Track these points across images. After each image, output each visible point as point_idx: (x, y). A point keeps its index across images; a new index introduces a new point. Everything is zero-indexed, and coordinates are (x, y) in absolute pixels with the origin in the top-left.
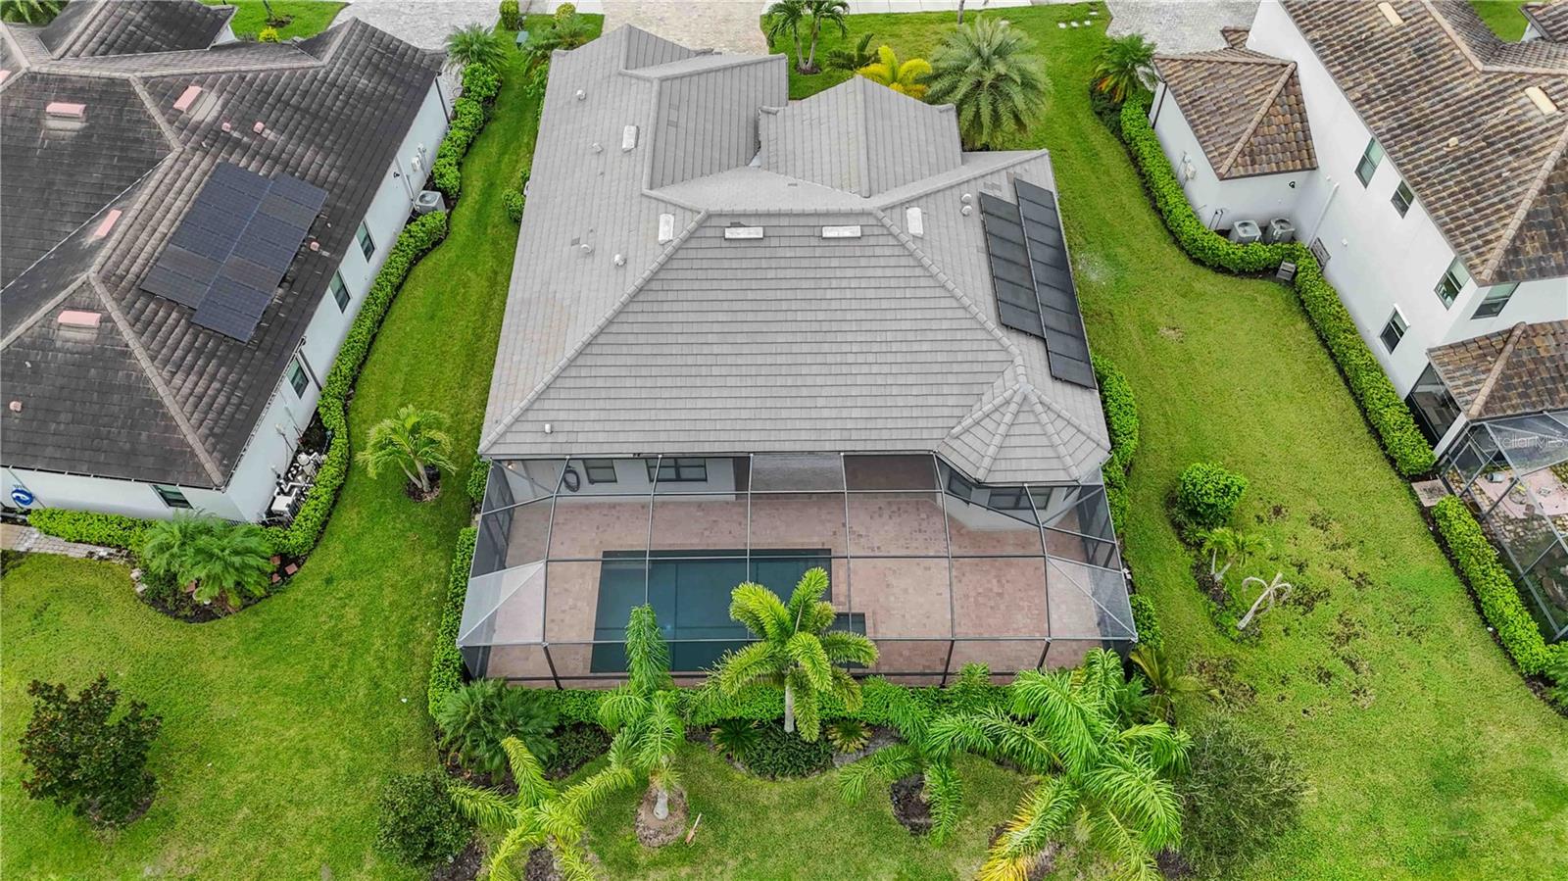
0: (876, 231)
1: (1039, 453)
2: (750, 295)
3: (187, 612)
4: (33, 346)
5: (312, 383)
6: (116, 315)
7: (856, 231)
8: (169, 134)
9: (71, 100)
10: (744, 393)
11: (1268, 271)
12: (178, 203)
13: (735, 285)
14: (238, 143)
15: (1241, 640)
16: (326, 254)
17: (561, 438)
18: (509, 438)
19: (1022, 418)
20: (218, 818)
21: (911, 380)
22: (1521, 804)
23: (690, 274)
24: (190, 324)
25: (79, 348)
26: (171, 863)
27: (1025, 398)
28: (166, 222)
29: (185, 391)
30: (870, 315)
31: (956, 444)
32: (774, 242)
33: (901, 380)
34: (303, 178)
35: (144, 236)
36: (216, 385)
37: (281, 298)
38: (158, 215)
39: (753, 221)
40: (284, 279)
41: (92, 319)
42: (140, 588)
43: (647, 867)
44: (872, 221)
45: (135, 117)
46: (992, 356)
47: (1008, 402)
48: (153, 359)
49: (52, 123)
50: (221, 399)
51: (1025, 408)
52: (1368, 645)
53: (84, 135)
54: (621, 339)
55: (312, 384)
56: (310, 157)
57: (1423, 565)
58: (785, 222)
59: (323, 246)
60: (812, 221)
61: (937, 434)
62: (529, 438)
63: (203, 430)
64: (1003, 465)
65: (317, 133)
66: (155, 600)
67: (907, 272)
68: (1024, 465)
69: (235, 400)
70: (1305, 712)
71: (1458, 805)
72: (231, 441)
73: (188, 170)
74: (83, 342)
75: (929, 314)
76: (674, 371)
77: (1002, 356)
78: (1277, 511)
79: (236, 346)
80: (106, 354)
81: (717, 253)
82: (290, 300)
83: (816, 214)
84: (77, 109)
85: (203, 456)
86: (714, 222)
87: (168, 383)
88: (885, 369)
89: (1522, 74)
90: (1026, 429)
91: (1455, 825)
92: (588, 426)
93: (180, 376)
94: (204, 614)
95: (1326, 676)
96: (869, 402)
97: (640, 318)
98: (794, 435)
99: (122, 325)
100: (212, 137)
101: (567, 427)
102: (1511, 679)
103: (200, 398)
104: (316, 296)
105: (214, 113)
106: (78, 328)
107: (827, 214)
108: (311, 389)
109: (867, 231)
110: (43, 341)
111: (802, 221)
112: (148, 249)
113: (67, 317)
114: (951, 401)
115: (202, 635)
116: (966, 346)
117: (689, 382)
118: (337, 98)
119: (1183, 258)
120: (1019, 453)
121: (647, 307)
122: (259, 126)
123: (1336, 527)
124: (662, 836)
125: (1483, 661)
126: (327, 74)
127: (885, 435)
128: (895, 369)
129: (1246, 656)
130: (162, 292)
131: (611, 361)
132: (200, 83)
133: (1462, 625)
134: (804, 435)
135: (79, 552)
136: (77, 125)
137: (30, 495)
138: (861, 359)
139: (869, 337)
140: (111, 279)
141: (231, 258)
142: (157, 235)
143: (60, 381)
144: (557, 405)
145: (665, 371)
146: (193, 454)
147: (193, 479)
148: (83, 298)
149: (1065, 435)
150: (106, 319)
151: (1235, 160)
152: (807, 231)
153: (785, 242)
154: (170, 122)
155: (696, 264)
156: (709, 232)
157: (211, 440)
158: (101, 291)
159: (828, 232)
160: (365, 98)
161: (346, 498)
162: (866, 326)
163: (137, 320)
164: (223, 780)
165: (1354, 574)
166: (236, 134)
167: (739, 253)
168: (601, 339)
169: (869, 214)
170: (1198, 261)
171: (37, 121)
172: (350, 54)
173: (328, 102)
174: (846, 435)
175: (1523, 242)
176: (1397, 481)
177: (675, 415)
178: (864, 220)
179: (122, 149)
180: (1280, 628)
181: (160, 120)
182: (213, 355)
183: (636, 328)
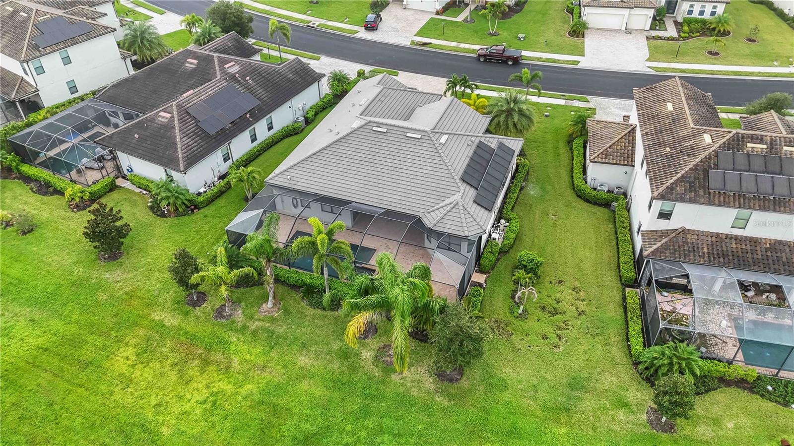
0: (427, 138)
1: (456, 223)
2: (374, 150)
3: (159, 213)
4: (149, 121)
5: (231, 159)
6: (176, 116)
7: (419, 136)
8: (218, 73)
9: (195, 59)
10: (359, 181)
11: (607, 204)
12: (211, 92)
13: (370, 146)
14: (239, 81)
15: (517, 317)
16: (251, 119)
17: (293, 182)
18: (276, 178)
19: (454, 210)
20: (135, 268)
21: (420, 190)
22: (603, 401)
23: (356, 139)
24: (197, 125)
25: (161, 123)
26: (116, 275)
27: (457, 204)
28: (204, 96)
29: (185, 142)
30: (414, 165)
31: (428, 215)
32: (389, 134)
33: (417, 189)
34: (255, 96)
35: (195, 98)
36: (196, 144)
37: (230, 127)
38: (203, 93)
39: (384, 126)
40: (233, 122)
41: (168, 115)
42: (149, 204)
43: (256, 320)
44: (426, 134)
45: (211, 66)
46: (453, 188)
47: (451, 204)
48: (180, 131)
49: (187, 65)
50: (195, 148)
51: (456, 207)
52: (572, 333)
53: (195, 69)
54: (325, 155)
55: (230, 161)
56: (260, 91)
57: (613, 314)
58: (395, 128)
59: (251, 117)
60: (406, 130)
61: (423, 211)
62: (282, 180)
63: (185, 155)
64: (440, 225)
65: (267, 85)
66: (151, 208)
67: (433, 154)
68: (449, 226)
69: (199, 150)
70: (529, 346)
71: (576, 394)
72: (193, 160)
73: (219, 84)
74: (163, 122)
75: (435, 169)
76: (338, 169)
77: (456, 189)
78: (560, 282)
79: (208, 135)
80: (168, 127)
81: (369, 135)
82: (232, 129)
83: (407, 128)
84: (195, 62)
85: (181, 162)
86: (371, 124)
87: (181, 139)
88: (413, 184)
89: (706, 129)
90: (455, 214)
91: (570, 399)
92: (303, 181)
93: (186, 138)
94: (163, 215)
95: (545, 337)
96: (403, 194)
97: (334, 150)
98: (371, 199)
99: (176, 119)
100: (233, 77)
101: (296, 179)
102: (626, 361)
103: (189, 146)
104: (242, 130)
105: (236, 71)
106: (164, 117)
107: (411, 129)
108: (229, 162)
109: (423, 137)
110: (152, 120)
111: (401, 130)
112: (195, 101)
113: (162, 114)
114: (432, 200)
115: (159, 221)
116: (444, 183)
117: (342, 174)
118: (279, 78)
119: (574, 194)
120: (448, 222)
121: (338, 147)
122: (248, 78)
123: (582, 293)
124: (267, 313)
125: (617, 352)
126: (279, 70)
127: (404, 207)
128: (416, 185)
129: (517, 323)
130: (193, 114)
131: (318, 161)
132: (236, 62)
133: (615, 339)
134: (375, 200)
135: (138, 190)
136: (194, 66)
137: (131, 169)
138: (405, 179)
139: (411, 172)
140: (179, 107)
141: (219, 111)
142: (200, 99)
143: (152, 132)
144: (295, 171)
145: (335, 168)
146: (179, 161)
147: (176, 168)
148: (169, 110)
149: (468, 220)
150: (173, 117)
151: (598, 155)
152: (402, 133)
153: (392, 135)
154: (220, 70)
155: (360, 136)
156: (368, 127)
157: (186, 158)
158: (174, 107)
159: (408, 135)
160: (289, 80)
161: (224, 196)
162: (411, 168)
163: (181, 119)
164: (143, 259)
165: (580, 310)
166: (239, 79)
167: (376, 136)
168: (319, 154)
169: (426, 132)
170: (579, 196)
171: (183, 63)
172: (290, 67)
173: (275, 78)
174: (390, 204)
175: (677, 186)
176: (619, 285)
177: (333, 183)
178: (423, 134)
179: (204, 75)
180: (537, 318)
181: (217, 68)
182: (199, 136)
183: (331, 153)
